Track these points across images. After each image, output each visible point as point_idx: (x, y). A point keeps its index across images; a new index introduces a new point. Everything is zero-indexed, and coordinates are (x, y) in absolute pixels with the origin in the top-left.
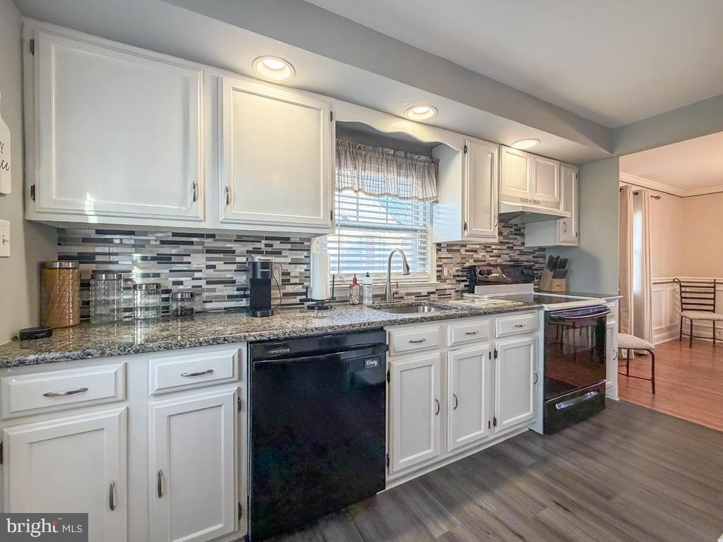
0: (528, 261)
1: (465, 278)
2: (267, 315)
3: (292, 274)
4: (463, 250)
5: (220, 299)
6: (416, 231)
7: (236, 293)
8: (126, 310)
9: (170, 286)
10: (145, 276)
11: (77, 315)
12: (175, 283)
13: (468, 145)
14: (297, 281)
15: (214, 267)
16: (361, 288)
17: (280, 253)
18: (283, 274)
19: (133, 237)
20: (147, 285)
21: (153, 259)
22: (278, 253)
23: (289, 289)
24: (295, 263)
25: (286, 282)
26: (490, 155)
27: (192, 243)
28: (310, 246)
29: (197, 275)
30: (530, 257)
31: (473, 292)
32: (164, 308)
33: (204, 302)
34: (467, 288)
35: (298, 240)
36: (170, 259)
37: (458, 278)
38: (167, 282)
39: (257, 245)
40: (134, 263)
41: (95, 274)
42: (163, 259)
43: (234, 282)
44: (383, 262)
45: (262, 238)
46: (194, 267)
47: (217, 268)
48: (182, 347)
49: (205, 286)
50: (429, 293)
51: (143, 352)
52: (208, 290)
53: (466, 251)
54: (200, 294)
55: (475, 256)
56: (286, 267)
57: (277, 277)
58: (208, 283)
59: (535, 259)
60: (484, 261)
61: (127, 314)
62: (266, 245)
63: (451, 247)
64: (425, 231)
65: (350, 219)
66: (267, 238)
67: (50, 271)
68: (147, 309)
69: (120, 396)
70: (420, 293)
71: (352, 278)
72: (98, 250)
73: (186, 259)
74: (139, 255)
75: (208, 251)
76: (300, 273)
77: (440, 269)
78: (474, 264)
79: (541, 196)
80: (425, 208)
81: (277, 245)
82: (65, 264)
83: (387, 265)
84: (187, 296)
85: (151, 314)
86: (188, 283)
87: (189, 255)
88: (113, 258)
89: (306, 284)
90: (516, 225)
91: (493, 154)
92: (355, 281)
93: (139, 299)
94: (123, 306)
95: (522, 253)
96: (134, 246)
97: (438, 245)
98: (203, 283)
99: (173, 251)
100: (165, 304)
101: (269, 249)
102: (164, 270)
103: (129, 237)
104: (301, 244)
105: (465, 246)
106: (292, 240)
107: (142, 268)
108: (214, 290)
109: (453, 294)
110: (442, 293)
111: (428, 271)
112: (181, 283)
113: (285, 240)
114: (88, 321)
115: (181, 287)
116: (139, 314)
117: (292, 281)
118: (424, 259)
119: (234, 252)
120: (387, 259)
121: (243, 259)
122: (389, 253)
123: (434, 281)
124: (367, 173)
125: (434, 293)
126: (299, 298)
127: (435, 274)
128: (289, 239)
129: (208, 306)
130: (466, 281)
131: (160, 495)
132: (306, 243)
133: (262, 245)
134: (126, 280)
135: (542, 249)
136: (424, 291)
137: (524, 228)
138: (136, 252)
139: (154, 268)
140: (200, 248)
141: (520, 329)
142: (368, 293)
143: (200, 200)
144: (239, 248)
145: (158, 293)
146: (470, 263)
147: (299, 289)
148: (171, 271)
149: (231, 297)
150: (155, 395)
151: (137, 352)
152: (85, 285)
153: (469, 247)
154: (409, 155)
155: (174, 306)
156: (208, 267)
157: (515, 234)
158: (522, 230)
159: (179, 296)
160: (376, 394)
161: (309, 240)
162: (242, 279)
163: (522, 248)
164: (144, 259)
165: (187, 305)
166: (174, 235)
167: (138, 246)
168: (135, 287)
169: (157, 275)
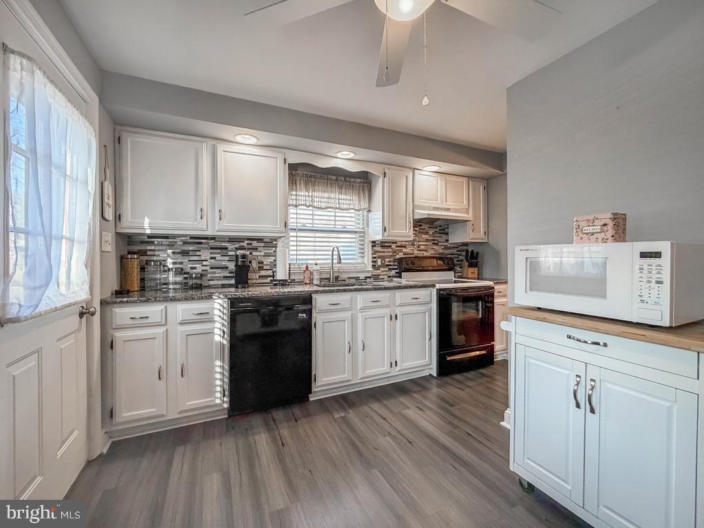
0: (451, 254)
1: (396, 267)
2: (244, 287)
3: (265, 263)
4: (394, 246)
5: (218, 279)
6: (356, 232)
7: (228, 275)
8: (164, 284)
9: (189, 270)
10: (174, 263)
11: (139, 285)
12: (192, 268)
13: (387, 171)
14: (268, 267)
15: (214, 258)
16: (311, 273)
17: (257, 249)
18: (259, 263)
19: (168, 240)
20: (176, 268)
21: (178, 253)
22: (256, 249)
23: (263, 273)
24: (266, 255)
25: (261, 268)
26: (405, 178)
27: (201, 243)
28: (276, 244)
29: (205, 263)
30: (454, 251)
31: (400, 277)
32: (185, 283)
33: (209, 280)
34: (397, 275)
35: (269, 240)
36: (189, 253)
37: (390, 267)
38: (187, 267)
39: (242, 244)
40: (168, 255)
41: (148, 262)
42: (185, 253)
43: (227, 268)
44: (328, 255)
45: (245, 239)
46: (203, 258)
47: (217, 259)
48: (193, 299)
49: (210, 270)
50: (366, 278)
51: (175, 300)
52: (211, 273)
53: (396, 246)
54: (206, 275)
55: (404, 250)
56: (260, 258)
57: (254, 265)
58: (211, 268)
59: (458, 253)
60: (413, 254)
61: (164, 286)
62: (248, 244)
63: (383, 244)
64: (364, 233)
65: (308, 225)
66: (248, 239)
67: (125, 260)
68: (176, 283)
69: (164, 322)
70: (359, 277)
71: (305, 266)
72: (149, 248)
73: (198, 253)
74: (171, 251)
75: (211, 248)
76: (270, 262)
77: (375, 260)
78: (403, 256)
79: (450, 204)
80: (363, 216)
81: (255, 244)
82: (133, 256)
83: (330, 257)
84: (199, 275)
85: (178, 286)
86: (199, 269)
87: (200, 251)
88: (157, 253)
89: (274, 269)
90: (441, 226)
91: (407, 177)
92: (307, 267)
93: (171, 277)
94: (163, 281)
95: (446, 248)
96: (168, 245)
97: (373, 242)
98: (208, 268)
99: (191, 248)
100: (186, 281)
101: (250, 247)
102: (185, 260)
103: (165, 240)
104: (271, 243)
105: (396, 243)
106: (265, 240)
107: (172, 259)
108: (215, 273)
109: (386, 277)
110: (376, 277)
111: (366, 262)
112: (195, 268)
113: (260, 240)
114: (144, 290)
115: (195, 271)
116: (171, 287)
117: (265, 268)
118: (363, 253)
119: (227, 248)
120: (331, 253)
121: (233, 253)
122: (332, 248)
123: (370, 268)
124: (316, 194)
125: (370, 277)
126: (270, 279)
127: (371, 264)
128: (263, 240)
129: (211, 283)
130: (397, 269)
131: (182, 376)
132: (274, 243)
133: (245, 244)
134: (164, 266)
135: (466, 244)
136: (362, 276)
137: (448, 228)
138: (170, 249)
139: (180, 259)
140: (207, 246)
141: (416, 301)
142: (316, 277)
143: (204, 218)
144: (230, 246)
145: (182, 274)
146: (401, 255)
147: (270, 273)
148: (189, 261)
149: (225, 277)
150: (180, 324)
151: (171, 300)
152: (143, 269)
153: (398, 244)
154: (348, 179)
155: (191, 282)
156: (211, 258)
157: (440, 233)
158: (446, 230)
159: (194, 276)
160: (306, 330)
161: (276, 240)
162: (232, 266)
163: (447, 244)
164: (174, 253)
165: (198, 281)
166: (191, 238)
167: (171, 246)
168: (169, 270)
169: (181, 263)
